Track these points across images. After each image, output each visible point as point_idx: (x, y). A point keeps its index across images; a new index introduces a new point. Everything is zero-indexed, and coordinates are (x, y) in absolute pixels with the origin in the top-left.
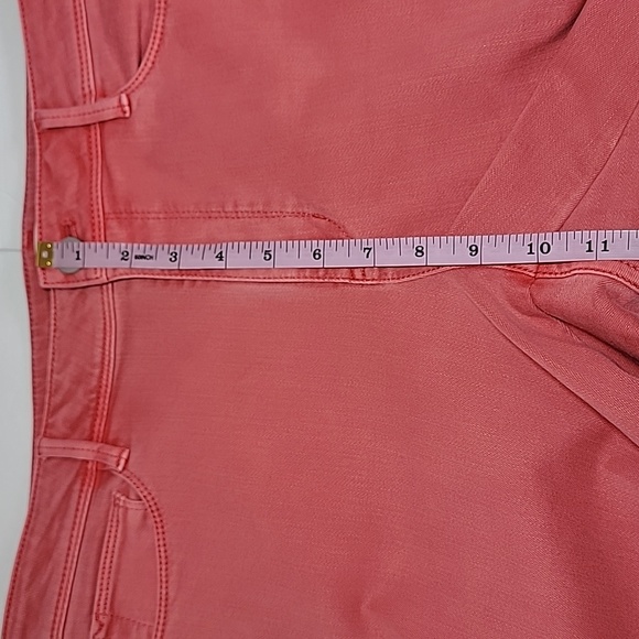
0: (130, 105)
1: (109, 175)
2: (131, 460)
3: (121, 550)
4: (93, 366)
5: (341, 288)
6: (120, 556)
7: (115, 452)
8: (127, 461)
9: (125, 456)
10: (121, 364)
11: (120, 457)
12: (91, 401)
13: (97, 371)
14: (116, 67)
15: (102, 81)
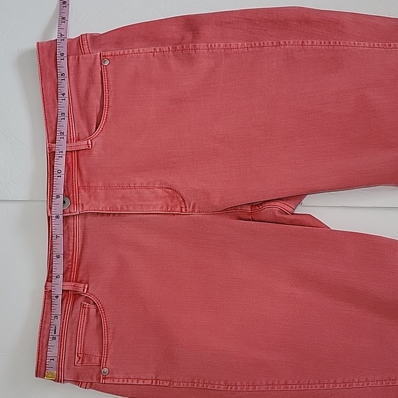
0: (92, 144)
1: (80, 172)
2: (90, 289)
3: (86, 326)
4: (69, 251)
5: (176, 216)
6: (86, 329)
7: (82, 285)
8: (88, 289)
9: (86, 287)
10: (82, 249)
11: (84, 288)
12: (69, 265)
13: (71, 253)
14: (85, 129)
15: (78, 134)
